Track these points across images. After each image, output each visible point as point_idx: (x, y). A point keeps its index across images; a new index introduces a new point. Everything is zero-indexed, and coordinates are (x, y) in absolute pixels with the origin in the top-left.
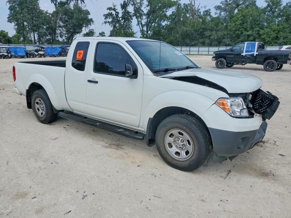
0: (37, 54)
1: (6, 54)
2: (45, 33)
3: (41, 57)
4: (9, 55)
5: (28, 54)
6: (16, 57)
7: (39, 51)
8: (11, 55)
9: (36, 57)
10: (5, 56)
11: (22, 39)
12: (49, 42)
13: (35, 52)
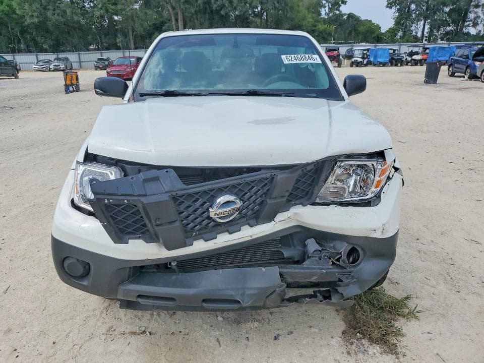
0: (409, 59)
1: (360, 60)
2: (446, 20)
3: (416, 65)
4: (365, 62)
5: (395, 59)
6: (375, 65)
7: (414, 55)
8: (367, 61)
9: (407, 65)
10: (358, 63)
11: (400, 34)
12: (448, 36)
13: (407, 56)
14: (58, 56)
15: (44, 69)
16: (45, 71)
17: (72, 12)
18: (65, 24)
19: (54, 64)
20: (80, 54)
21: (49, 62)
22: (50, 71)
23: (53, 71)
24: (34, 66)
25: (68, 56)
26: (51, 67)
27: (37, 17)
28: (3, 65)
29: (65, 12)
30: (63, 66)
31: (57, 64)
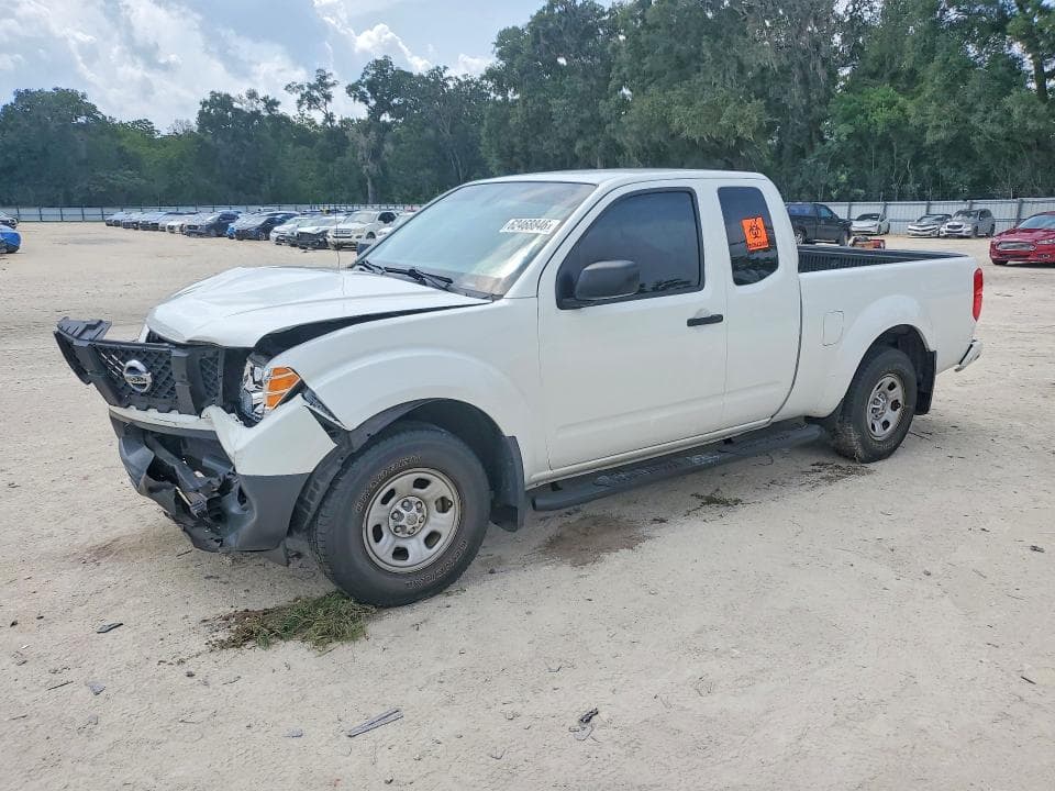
14: (971, 206)
15: (928, 233)
16: (929, 237)
17: (1025, 113)
18: (1007, 139)
19: (951, 224)
20: (1023, 202)
21: (945, 218)
22: (938, 237)
23: (946, 237)
24: (910, 227)
25: (988, 207)
26: (942, 229)
27: (948, 128)
28: (823, 222)
29: (1009, 113)
30: (969, 229)
31: (957, 224)
